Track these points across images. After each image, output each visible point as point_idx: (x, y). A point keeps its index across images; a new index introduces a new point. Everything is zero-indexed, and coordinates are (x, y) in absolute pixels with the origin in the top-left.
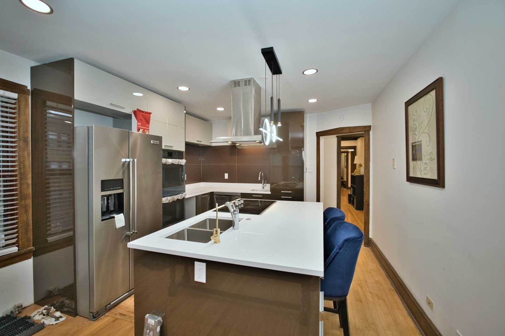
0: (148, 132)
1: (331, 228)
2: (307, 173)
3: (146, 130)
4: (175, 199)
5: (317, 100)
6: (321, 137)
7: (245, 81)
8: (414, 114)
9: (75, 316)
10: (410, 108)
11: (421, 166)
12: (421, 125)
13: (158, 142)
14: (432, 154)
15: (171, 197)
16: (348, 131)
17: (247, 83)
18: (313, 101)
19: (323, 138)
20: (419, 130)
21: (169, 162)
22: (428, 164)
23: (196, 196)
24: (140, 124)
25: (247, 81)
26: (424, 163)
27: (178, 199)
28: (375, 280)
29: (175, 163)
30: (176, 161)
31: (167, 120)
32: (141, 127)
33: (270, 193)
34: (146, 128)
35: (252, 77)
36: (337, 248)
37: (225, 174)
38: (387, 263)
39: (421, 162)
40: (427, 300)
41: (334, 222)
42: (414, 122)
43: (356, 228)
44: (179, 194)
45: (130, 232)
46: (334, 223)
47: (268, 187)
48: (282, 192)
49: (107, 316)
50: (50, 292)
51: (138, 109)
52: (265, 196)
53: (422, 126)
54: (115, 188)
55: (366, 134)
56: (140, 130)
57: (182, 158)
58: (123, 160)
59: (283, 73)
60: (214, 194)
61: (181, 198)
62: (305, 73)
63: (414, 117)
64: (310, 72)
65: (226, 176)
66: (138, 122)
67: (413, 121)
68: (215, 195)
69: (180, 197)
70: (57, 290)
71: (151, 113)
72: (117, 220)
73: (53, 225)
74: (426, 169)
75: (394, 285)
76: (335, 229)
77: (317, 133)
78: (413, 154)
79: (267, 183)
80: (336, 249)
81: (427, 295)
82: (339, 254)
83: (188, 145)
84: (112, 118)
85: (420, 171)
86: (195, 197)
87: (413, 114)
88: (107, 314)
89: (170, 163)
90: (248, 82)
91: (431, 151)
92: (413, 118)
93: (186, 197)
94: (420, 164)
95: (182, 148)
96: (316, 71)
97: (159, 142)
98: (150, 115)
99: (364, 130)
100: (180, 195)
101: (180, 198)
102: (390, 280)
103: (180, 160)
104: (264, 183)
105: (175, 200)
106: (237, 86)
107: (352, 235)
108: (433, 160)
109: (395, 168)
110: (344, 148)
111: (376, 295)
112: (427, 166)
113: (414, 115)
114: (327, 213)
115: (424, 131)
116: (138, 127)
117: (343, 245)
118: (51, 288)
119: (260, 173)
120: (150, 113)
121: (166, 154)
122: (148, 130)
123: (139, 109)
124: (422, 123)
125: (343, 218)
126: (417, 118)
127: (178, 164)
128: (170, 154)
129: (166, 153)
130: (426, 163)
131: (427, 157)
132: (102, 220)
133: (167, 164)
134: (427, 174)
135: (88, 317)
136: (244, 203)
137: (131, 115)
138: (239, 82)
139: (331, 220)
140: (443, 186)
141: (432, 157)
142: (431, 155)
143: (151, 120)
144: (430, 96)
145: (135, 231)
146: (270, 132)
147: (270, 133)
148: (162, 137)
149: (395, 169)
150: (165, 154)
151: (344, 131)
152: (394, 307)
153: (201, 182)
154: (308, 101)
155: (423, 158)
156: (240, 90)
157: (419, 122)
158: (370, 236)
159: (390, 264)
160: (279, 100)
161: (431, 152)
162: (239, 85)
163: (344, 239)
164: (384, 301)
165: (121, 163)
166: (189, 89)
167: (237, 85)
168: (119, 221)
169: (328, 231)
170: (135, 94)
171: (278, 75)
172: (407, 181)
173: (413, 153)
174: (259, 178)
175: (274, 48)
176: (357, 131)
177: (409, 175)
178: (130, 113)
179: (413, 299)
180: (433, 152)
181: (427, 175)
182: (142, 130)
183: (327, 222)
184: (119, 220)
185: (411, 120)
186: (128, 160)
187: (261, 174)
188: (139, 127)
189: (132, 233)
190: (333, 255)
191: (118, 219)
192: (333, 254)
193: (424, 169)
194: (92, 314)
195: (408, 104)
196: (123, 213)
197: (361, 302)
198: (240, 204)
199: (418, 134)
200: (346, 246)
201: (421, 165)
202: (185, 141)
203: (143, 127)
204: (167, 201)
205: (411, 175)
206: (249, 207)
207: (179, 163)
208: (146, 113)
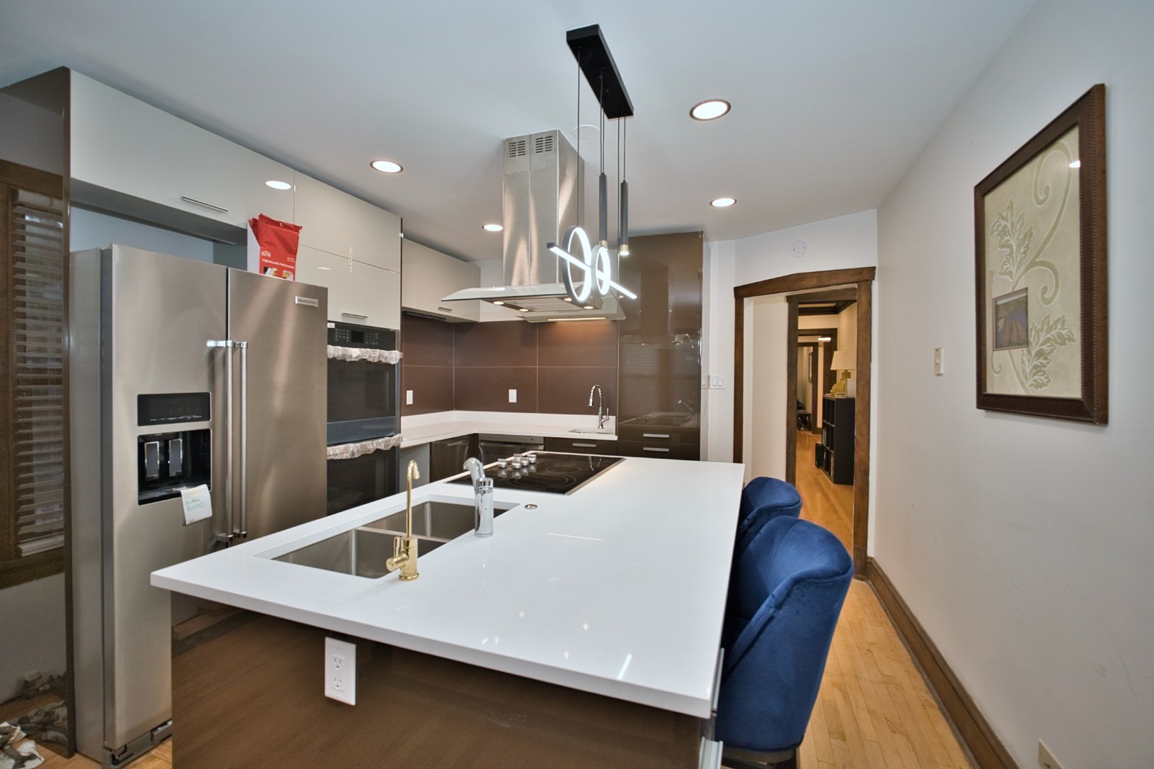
0: (292, 276)
1: (758, 536)
2: (710, 390)
3: (285, 271)
4: (370, 450)
5: (736, 201)
6: (746, 300)
7: (539, 140)
8: (1005, 214)
9: (70, 756)
10: (990, 200)
11: (1023, 362)
12: (1026, 243)
13: (315, 302)
14: (1063, 324)
15: (358, 444)
16: (814, 282)
17: (544, 144)
18: (723, 202)
19: (752, 303)
20: (1018, 259)
21: (354, 356)
22: (1049, 354)
23: (431, 443)
24: (269, 255)
25: (544, 139)
26: (1033, 353)
27: (378, 451)
28: (882, 675)
29: (371, 360)
30: (373, 354)
31: (351, 250)
32: (270, 262)
33: (615, 438)
34: (286, 266)
35: (554, 129)
36: (770, 601)
37: (510, 391)
38: (916, 630)
39: (1025, 350)
40: (1041, 754)
41: (769, 520)
42: (1002, 238)
43: (830, 539)
44: (383, 437)
45: (227, 535)
46: (769, 522)
47: (611, 422)
48: (645, 435)
49: (154, 757)
50: (27, 685)
51: (261, 216)
52: (602, 446)
53: (1028, 244)
54: (182, 418)
55: (863, 288)
56: (269, 270)
57: (389, 346)
58: (211, 344)
59: (634, 113)
60: (480, 439)
61: (385, 446)
62: (696, 113)
63: (1003, 223)
64: (710, 110)
65: (513, 396)
66: (262, 250)
67: (999, 235)
68: (482, 441)
69: (383, 445)
70: (45, 679)
71: (300, 228)
72: (187, 502)
73: (39, 512)
74: (1040, 371)
75: (934, 691)
76: (770, 540)
77: (736, 289)
78: (1000, 329)
79: (610, 414)
80: (767, 606)
81: (1040, 740)
82: (774, 622)
83: (408, 316)
84: (212, 243)
85: (1022, 377)
86: (429, 446)
87: (1000, 214)
88: (153, 752)
89: (357, 357)
90: (545, 142)
91: (1060, 316)
92: (1000, 228)
93: (403, 445)
94: (1023, 355)
95: (394, 324)
96: (725, 107)
97: (317, 300)
98: (298, 231)
99: (856, 278)
100: (383, 440)
101: (382, 447)
102: (925, 674)
103: (386, 353)
104: (602, 415)
105: (371, 452)
106: (517, 154)
107: (817, 562)
108: (1067, 342)
109: (942, 372)
110: (806, 333)
111: (886, 719)
112: (1044, 362)
113: (1003, 218)
114: (752, 493)
115: (1037, 260)
116: (262, 263)
117: (788, 595)
118: (29, 675)
119: (594, 387)
120: (297, 229)
121: (346, 336)
122: (293, 271)
123: (264, 214)
124: (1031, 236)
125: (794, 508)
126: (1012, 224)
127: (380, 361)
128: (357, 335)
129: (346, 333)
130: (1040, 354)
131: (1044, 333)
132: (141, 502)
133: (348, 360)
134: (1046, 385)
135: (100, 760)
136: (538, 463)
137: (245, 231)
138: (522, 143)
139: (760, 512)
140: (1104, 420)
141: (1064, 332)
142: (1059, 327)
143: (299, 246)
144: (1060, 151)
145: (241, 531)
146: (590, 265)
147: (590, 268)
148: (326, 290)
149: (941, 375)
150: (342, 335)
151: (805, 283)
152: (938, 760)
153: (451, 409)
154: (711, 204)
155: (1031, 339)
156: (522, 163)
157: (1019, 236)
158: (871, 552)
159: (923, 631)
160: (624, 186)
161: (1059, 319)
162: (522, 153)
163: (791, 575)
164: (909, 739)
165: (206, 353)
166: (402, 169)
167: (517, 152)
168: (195, 503)
169: (752, 546)
170: (271, 184)
171: (622, 119)
172: (978, 408)
173: (997, 327)
174: (591, 400)
175: (602, 28)
176: (839, 282)
177: (985, 391)
178: (244, 227)
179: (992, 742)
180: (1066, 318)
181: (1044, 388)
182: (275, 270)
183: (748, 520)
184: (193, 501)
185: (992, 233)
186: (222, 343)
187: (596, 392)
188: (266, 261)
189: (231, 536)
190: (756, 623)
191: (190, 500)
192: (758, 619)
193: (1034, 371)
194: (109, 753)
195: (984, 189)
196: (208, 484)
197: (844, 739)
198: (525, 465)
199: (1014, 272)
200: (799, 600)
201: (1025, 359)
202: (402, 307)
203: (275, 263)
204: (348, 455)
205: (993, 388)
206: (547, 473)
207: (383, 360)
208: (286, 226)
